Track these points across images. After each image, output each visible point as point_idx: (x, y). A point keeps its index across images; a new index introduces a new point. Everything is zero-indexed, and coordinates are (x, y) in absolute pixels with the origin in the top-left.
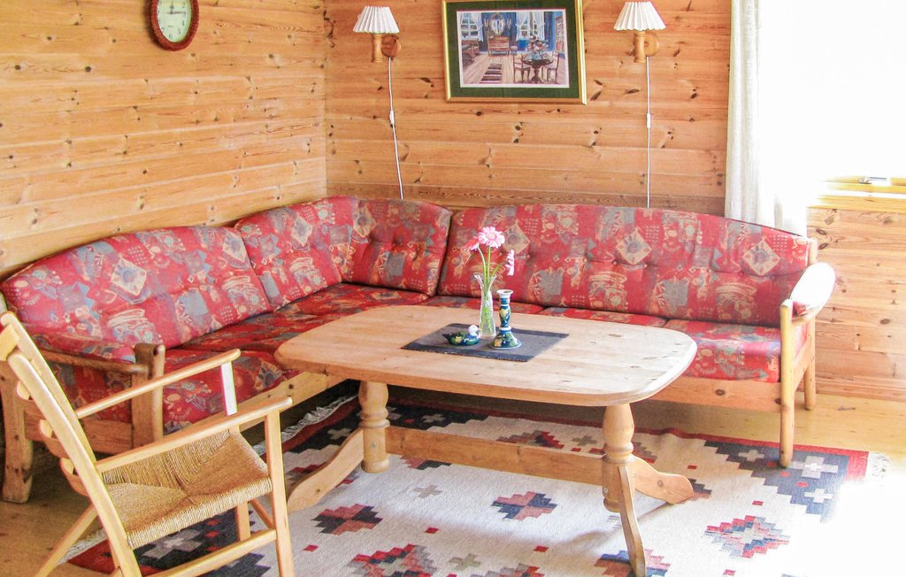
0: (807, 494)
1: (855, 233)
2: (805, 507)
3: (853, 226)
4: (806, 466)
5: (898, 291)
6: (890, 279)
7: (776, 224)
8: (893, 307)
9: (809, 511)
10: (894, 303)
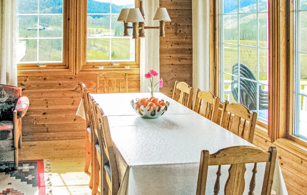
0: (26, 178)
1: (34, 84)
2: (26, 182)
3: (33, 82)
4: (24, 168)
5: (49, 102)
6: (46, 98)
7: (7, 83)
8: (47, 108)
9: (28, 183)
10: (47, 107)
